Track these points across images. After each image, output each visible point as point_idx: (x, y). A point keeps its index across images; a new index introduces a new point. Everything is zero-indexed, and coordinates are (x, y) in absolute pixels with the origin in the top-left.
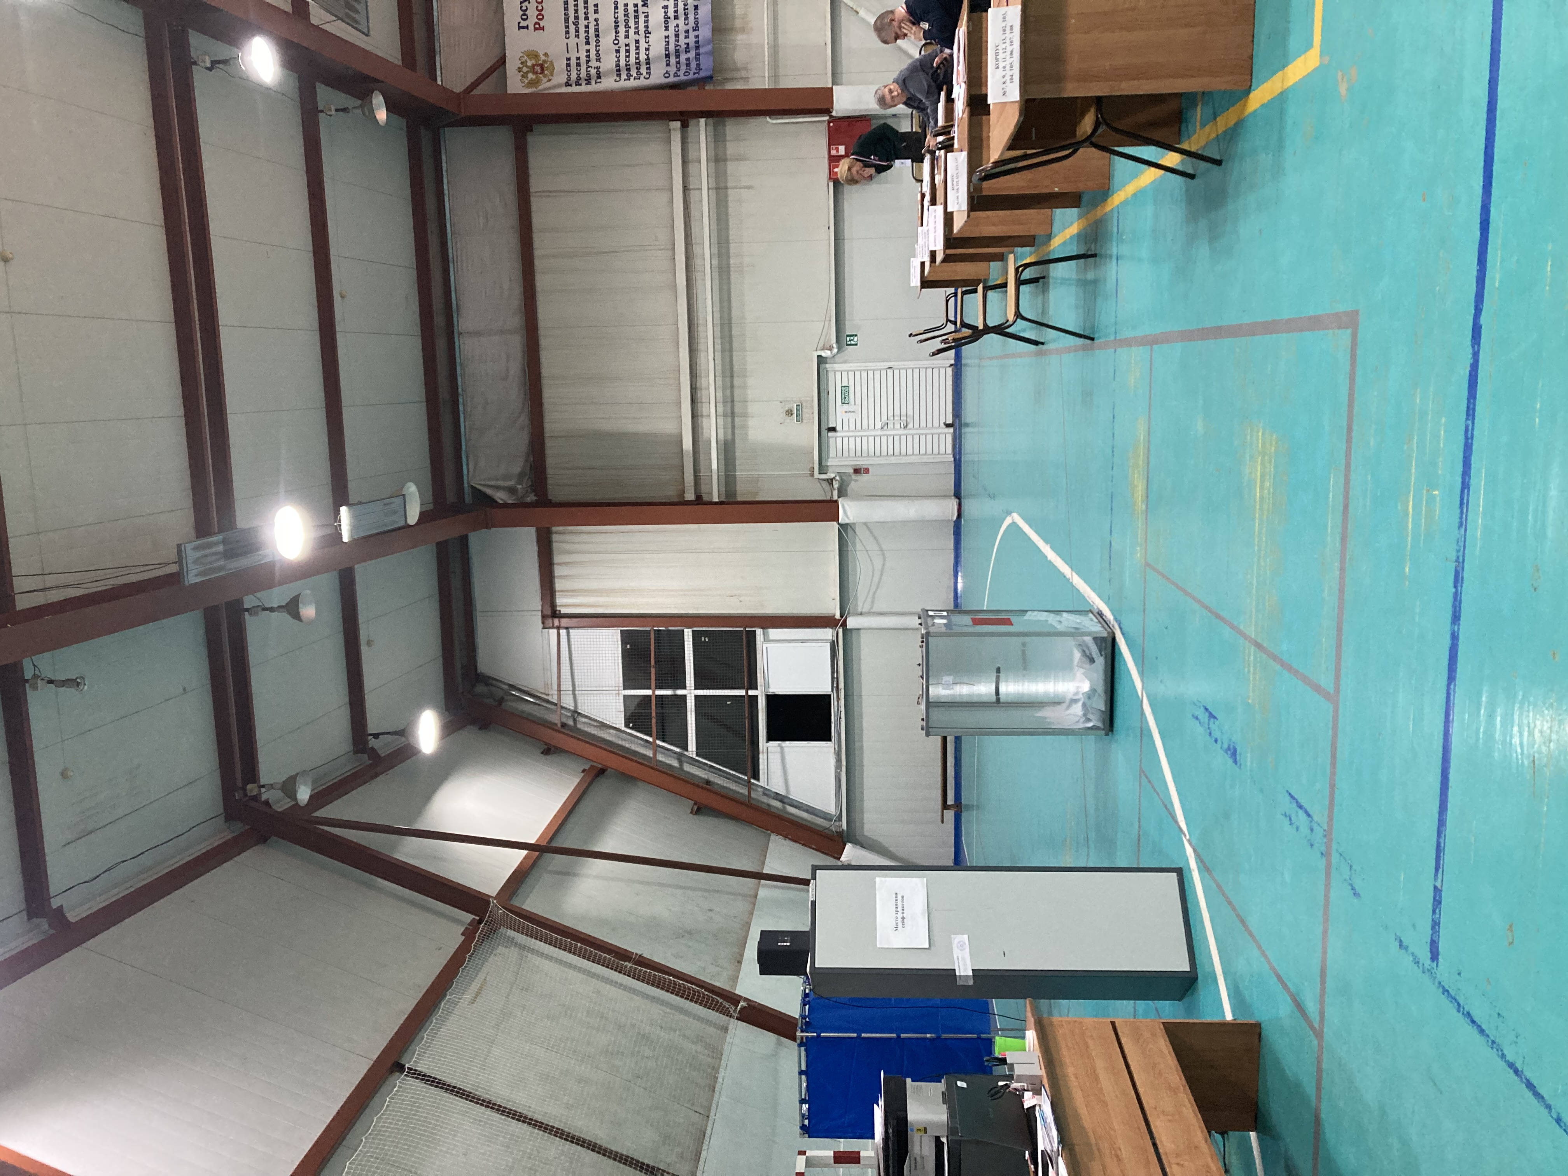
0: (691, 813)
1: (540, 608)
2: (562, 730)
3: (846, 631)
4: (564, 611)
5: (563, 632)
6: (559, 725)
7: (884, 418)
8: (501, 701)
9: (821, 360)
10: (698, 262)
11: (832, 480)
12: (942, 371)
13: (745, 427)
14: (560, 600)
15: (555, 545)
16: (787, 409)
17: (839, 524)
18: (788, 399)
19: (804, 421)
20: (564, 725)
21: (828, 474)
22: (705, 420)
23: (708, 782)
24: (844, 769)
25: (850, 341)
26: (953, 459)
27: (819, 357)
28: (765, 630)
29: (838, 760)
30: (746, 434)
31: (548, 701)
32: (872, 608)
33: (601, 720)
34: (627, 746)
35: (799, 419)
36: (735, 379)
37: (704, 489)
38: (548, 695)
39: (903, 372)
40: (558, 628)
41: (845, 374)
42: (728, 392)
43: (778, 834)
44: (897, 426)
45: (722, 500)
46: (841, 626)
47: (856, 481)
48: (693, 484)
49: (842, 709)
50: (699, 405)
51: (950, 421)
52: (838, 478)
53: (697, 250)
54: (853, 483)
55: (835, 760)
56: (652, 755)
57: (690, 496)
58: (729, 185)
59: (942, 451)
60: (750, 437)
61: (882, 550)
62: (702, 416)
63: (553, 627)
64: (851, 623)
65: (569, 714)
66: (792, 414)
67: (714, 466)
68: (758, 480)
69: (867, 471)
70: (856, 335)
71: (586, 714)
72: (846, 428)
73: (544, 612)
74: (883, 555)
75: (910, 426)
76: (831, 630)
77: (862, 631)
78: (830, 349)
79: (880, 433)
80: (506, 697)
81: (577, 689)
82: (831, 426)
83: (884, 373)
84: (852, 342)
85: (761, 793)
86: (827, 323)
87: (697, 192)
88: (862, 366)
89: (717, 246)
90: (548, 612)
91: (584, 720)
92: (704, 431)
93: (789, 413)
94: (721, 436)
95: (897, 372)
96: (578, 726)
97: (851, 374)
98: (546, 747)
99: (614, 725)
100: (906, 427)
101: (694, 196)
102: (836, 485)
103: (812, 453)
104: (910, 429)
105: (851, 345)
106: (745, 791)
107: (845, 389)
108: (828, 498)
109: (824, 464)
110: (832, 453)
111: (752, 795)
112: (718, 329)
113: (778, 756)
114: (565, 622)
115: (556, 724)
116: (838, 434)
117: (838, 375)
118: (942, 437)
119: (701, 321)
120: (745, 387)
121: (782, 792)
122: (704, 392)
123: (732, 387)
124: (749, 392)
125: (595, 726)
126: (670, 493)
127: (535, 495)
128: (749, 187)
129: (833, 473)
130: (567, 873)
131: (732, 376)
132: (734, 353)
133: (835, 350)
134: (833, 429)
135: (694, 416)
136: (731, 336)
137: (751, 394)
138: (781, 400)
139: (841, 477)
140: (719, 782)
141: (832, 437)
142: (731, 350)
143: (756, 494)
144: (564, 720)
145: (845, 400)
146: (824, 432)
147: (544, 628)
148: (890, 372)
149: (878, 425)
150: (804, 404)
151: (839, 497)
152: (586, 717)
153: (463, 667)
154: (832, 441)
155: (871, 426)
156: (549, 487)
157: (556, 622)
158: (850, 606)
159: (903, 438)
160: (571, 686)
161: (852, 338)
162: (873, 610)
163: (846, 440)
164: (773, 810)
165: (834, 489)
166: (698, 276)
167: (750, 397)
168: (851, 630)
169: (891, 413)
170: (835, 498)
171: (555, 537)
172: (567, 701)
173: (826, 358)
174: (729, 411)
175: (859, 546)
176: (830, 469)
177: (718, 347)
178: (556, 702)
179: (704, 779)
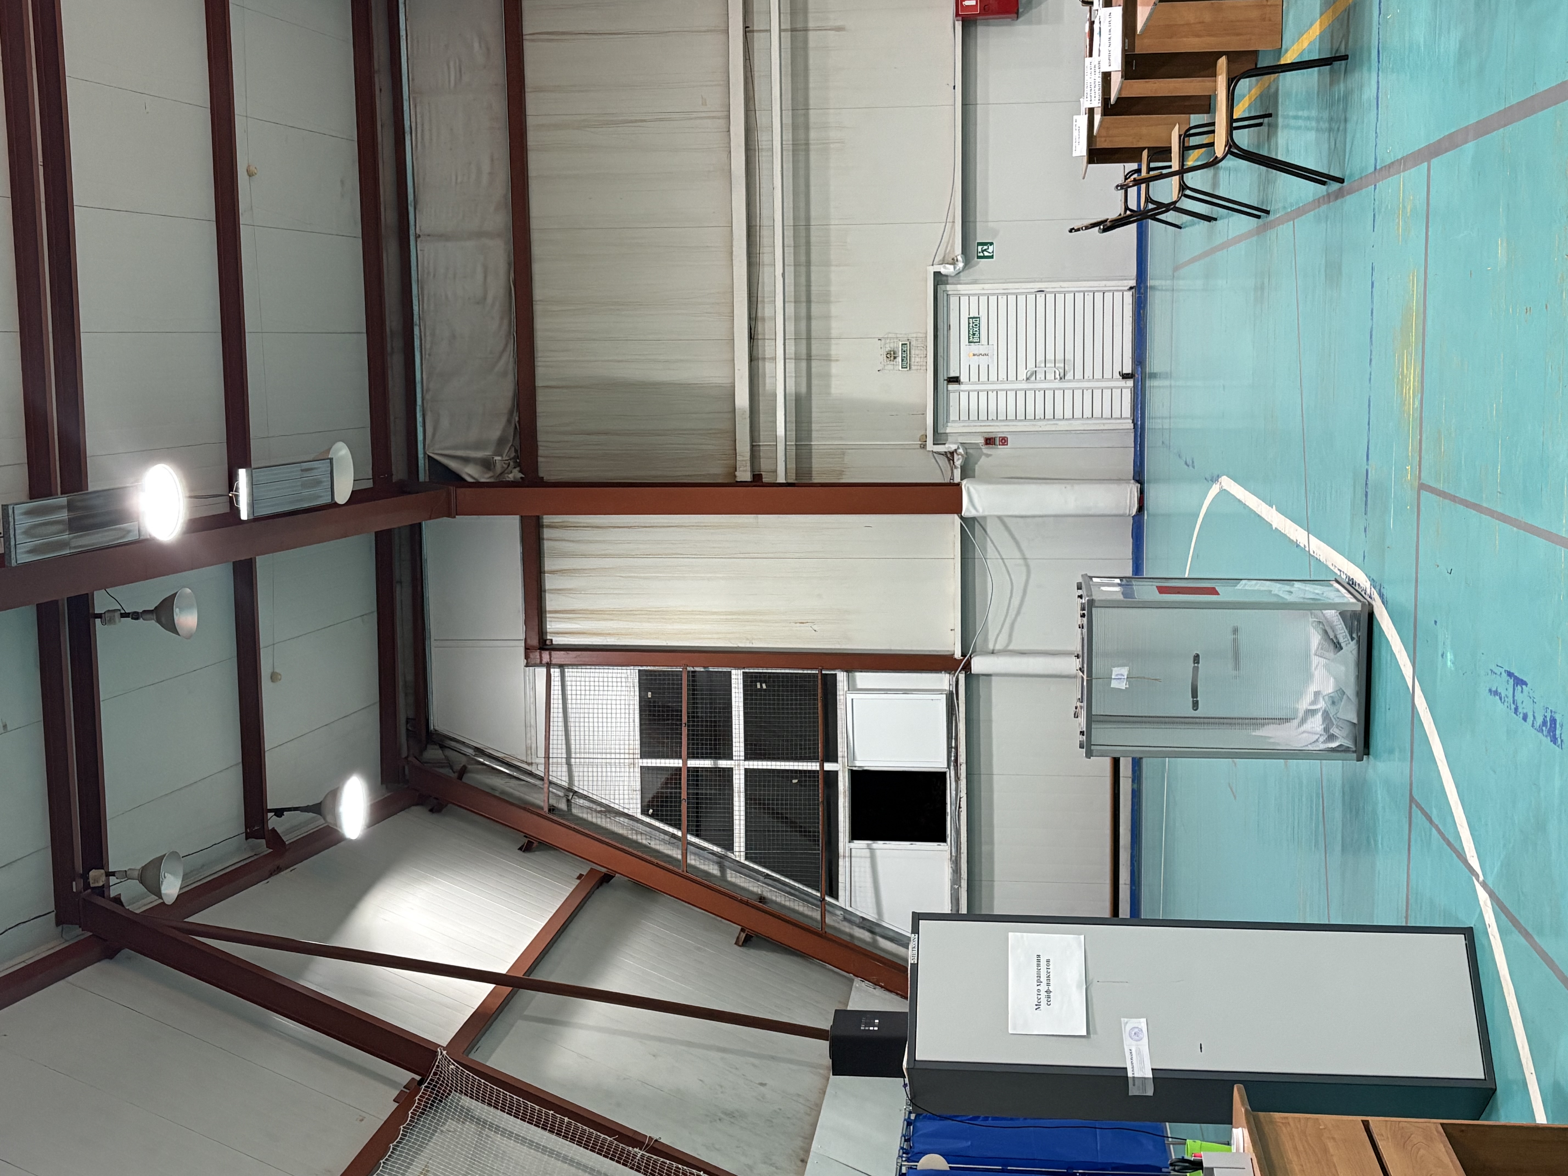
0: (736, 943)
1: (523, 637)
2: (551, 816)
3: (969, 676)
4: (558, 640)
5: (555, 672)
6: (546, 809)
7: (1031, 365)
8: (463, 771)
9: (939, 279)
10: (762, 138)
11: (952, 453)
12: (1118, 295)
13: (827, 376)
14: (552, 625)
15: (547, 545)
16: (888, 349)
17: (962, 518)
18: (890, 335)
19: (913, 367)
20: (552, 809)
21: (947, 446)
22: (768, 366)
23: (762, 899)
24: (964, 884)
25: (983, 251)
26: (1132, 426)
27: (937, 274)
28: (850, 674)
29: (956, 871)
30: (828, 386)
31: (531, 774)
32: (1008, 645)
33: (607, 802)
34: (644, 842)
35: (906, 364)
36: (814, 307)
37: (764, 465)
38: (531, 764)
39: (1060, 297)
40: (549, 666)
41: (974, 300)
42: (803, 324)
43: (865, 978)
44: (1050, 376)
45: (790, 481)
46: (963, 669)
47: (988, 456)
48: (748, 458)
49: (963, 794)
50: (760, 342)
51: (1128, 370)
52: (961, 451)
53: (761, 118)
54: (983, 459)
55: (950, 870)
56: (680, 857)
57: (744, 475)
58: (811, 24)
59: (1116, 414)
60: (833, 391)
61: (1025, 559)
62: (764, 359)
63: (541, 664)
64: (979, 665)
65: (561, 794)
66: (895, 358)
67: (781, 431)
68: (844, 454)
69: (1004, 441)
70: (991, 244)
71: (585, 793)
72: (974, 378)
73: (529, 641)
74: (1027, 566)
75: (1069, 376)
76: (947, 675)
77: (993, 678)
78: (954, 262)
79: (1025, 386)
80: (469, 767)
81: (573, 756)
82: (952, 374)
83: (1031, 298)
84: (986, 254)
85: (841, 917)
86: (949, 225)
87: (762, 35)
88: (999, 288)
89: (790, 113)
90: (534, 642)
91: (581, 801)
92: (768, 381)
93: (891, 355)
94: (791, 389)
95: (1050, 297)
96: (575, 811)
97: (983, 299)
98: (526, 840)
99: (626, 811)
100: (1063, 378)
101: (758, 40)
102: (958, 462)
103: (924, 414)
104: (1069, 381)
105: (984, 257)
106: (817, 915)
107: (974, 322)
108: (947, 481)
109: (941, 430)
110: (953, 416)
111: (827, 920)
112: (789, 233)
113: (867, 863)
114: (558, 657)
115: (542, 808)
116: (962, 387)
117: (964, 300)
118: (1117, 392)
119: (765, 222)
120: (827, 317)
121: (871, 915)
122: (768, 325)
123: (809, 318)
124: (834, 324)
125: (600, 812)
126: (715, 470)
127: (520, 471)
128: (839, 29)
129: (955, 443)
130: (553, 1021)
131: (809, 301)
132: (813, 268)
133: (961, 265)
134: (956, 380)
135: (753, 359)
136: (808, 243)
137: (836, 328)
138: (880, 337)
139: (965, 449)
140: (778, 900)
141: (954, 392)
142: (808, 263)
143: (841, 473)
144: (552, 802)
145: (974, 336)
146: (942, 383)
147: (527, 665)
148: (1041, 298)
149: (1022, 375)
150: (914, 343)
151: (962, 479)
152: (585, 797)
153: (408, 720)
154: (953, 397)
155: (1012, 376)
156: (540, 459)
157: (546, 656)
158: (978, 640)
159: (1059, 394)
160: (564, 751)
161: (985, 247)
162: (1011, 647)
163: (974, 396)
164: (857, 943)
165: (956, 467)
166: (762, 158)
167: (834, 333)
168: (978, 675)
169: (1041, 357)
170: (957, 480)
171: (547, 533)
172: (559, 775)
173: (947, 276)
174: (804, 351)
175: (991, 552)
176: (950, 439)
177: (790, 259)
178: (542, 775)
179: (757, 894)
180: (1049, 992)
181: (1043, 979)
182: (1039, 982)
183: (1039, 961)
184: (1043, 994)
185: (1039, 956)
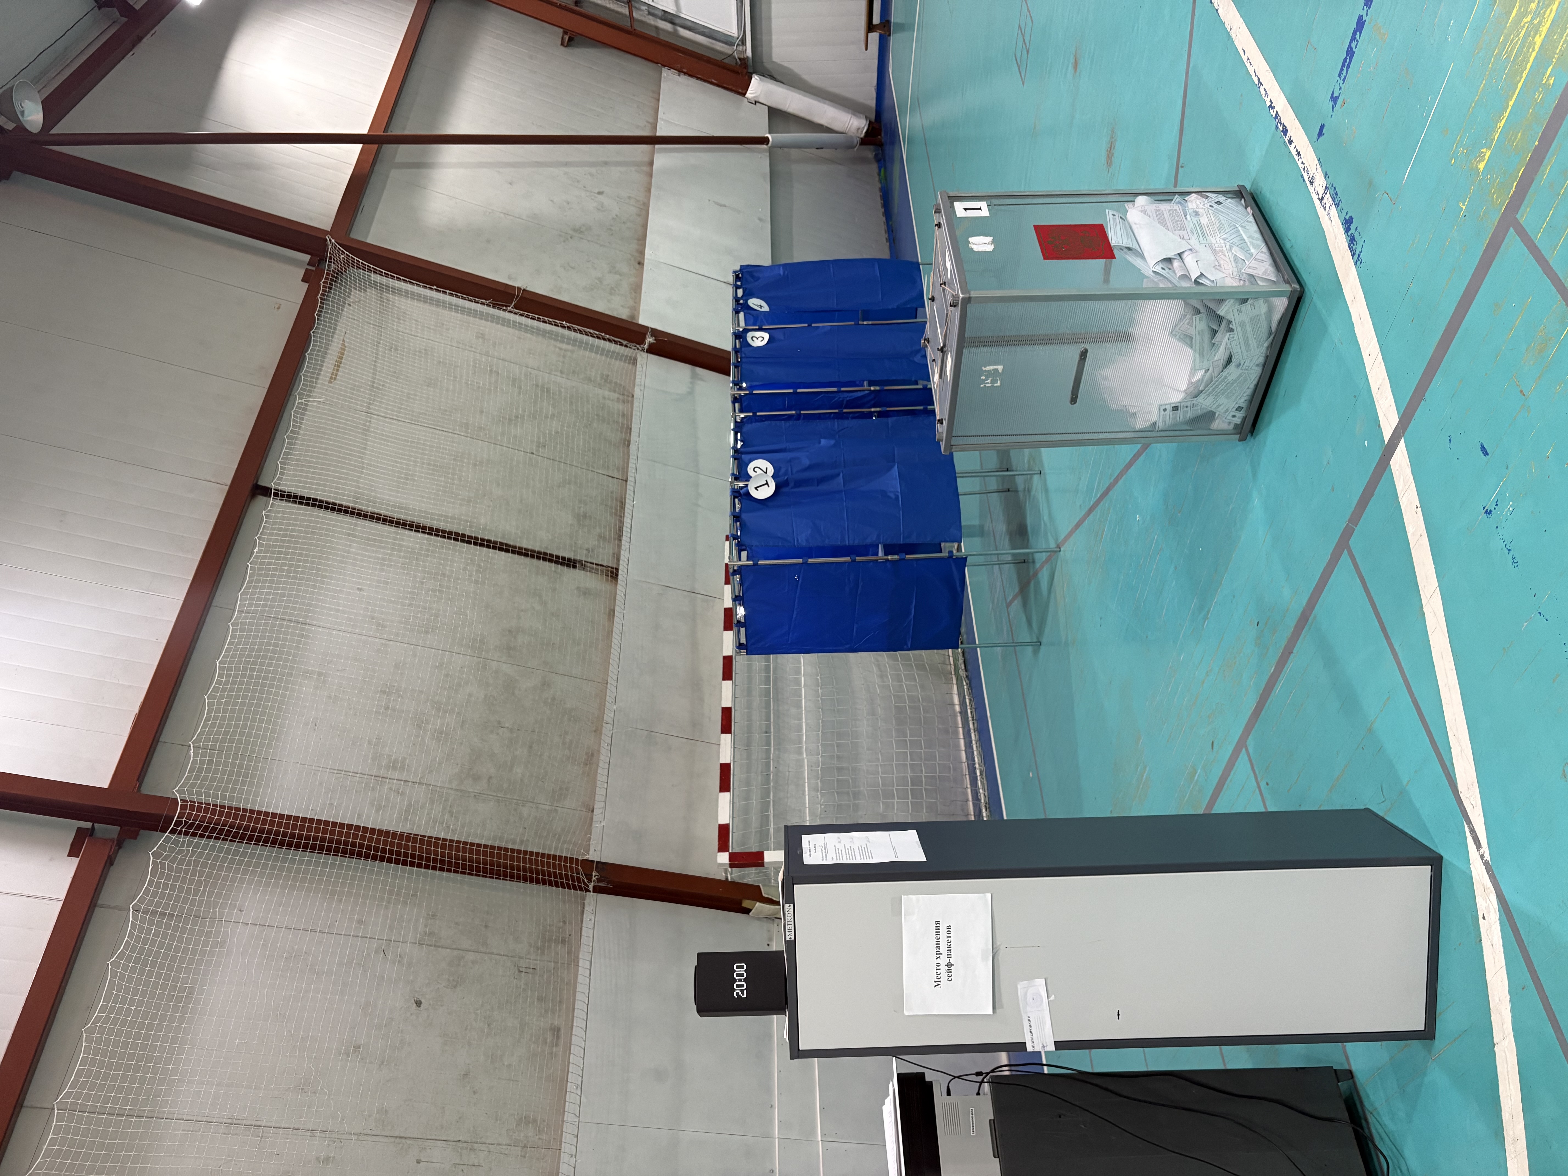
0: (562, 44)
43: (671, 68)
85: (646, 13)
106: (625, 11)
111: (635, 15)
121: (671, 9)
164: (661, 34)
180: (949, 965)
181: (943, 949)
182: (938, 953)
183: (938, 928)
184: (943, 968)
185: (938, 922)
